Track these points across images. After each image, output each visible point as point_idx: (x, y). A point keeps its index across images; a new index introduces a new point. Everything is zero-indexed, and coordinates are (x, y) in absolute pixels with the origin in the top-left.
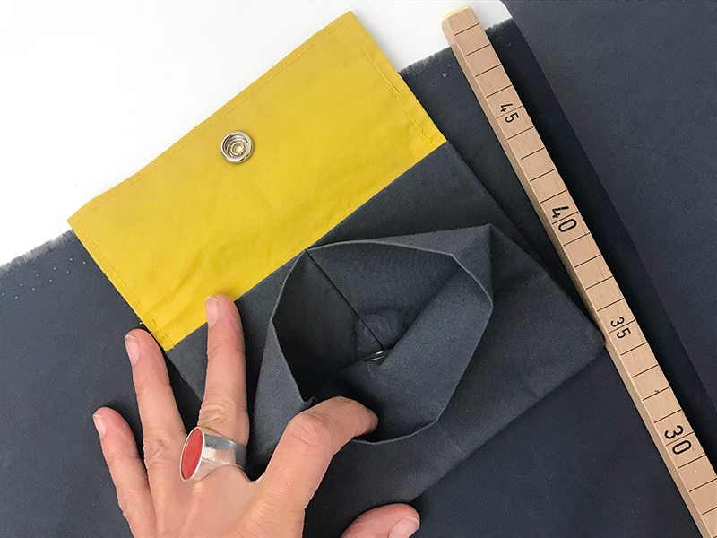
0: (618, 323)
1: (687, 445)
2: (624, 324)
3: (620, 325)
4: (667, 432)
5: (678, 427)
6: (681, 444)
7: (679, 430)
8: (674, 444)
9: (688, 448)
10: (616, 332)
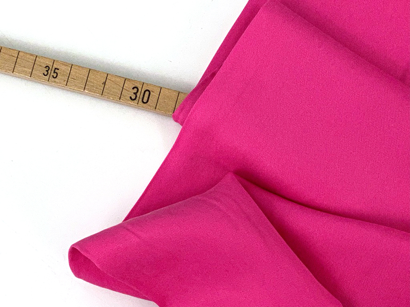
0: (47, 71)
1: (147, 93)
2: (51, 68)
3: (49, 71)
4: (131, 98)
5: (133, 88)
6: (144, 96)
7: (136, 89)
8: (141, 100)
9: (150, 93)
10: (51, 76)
